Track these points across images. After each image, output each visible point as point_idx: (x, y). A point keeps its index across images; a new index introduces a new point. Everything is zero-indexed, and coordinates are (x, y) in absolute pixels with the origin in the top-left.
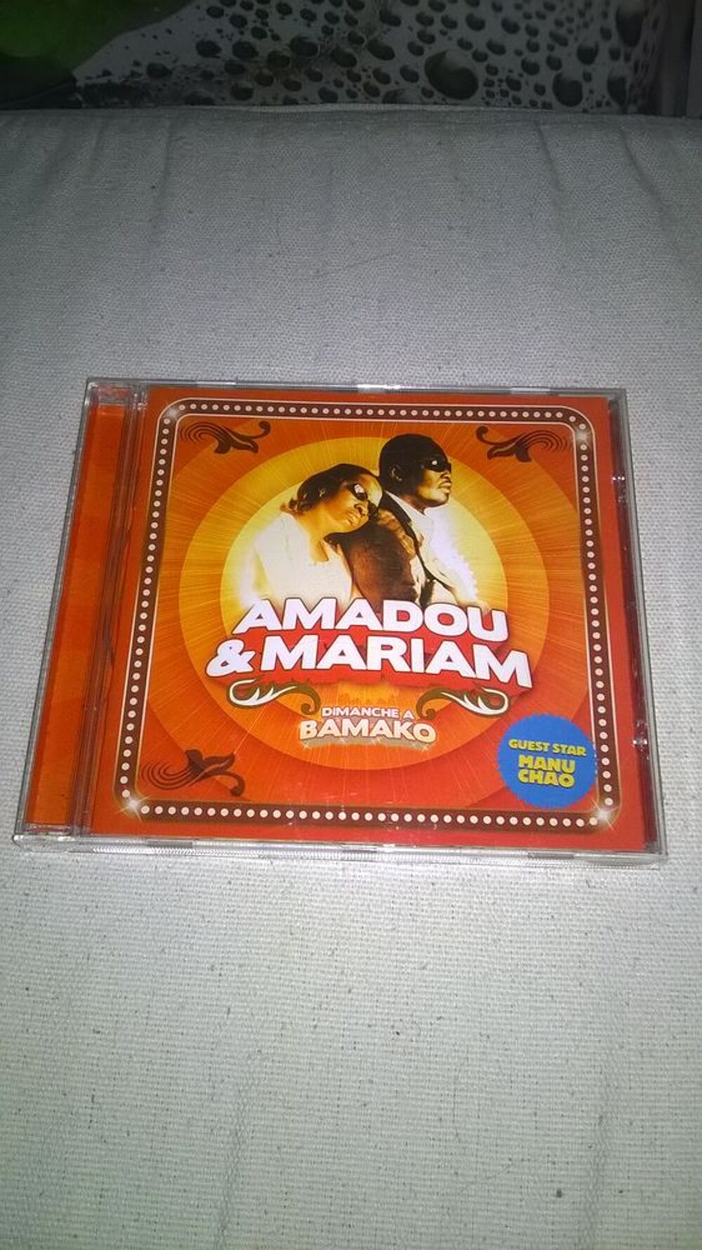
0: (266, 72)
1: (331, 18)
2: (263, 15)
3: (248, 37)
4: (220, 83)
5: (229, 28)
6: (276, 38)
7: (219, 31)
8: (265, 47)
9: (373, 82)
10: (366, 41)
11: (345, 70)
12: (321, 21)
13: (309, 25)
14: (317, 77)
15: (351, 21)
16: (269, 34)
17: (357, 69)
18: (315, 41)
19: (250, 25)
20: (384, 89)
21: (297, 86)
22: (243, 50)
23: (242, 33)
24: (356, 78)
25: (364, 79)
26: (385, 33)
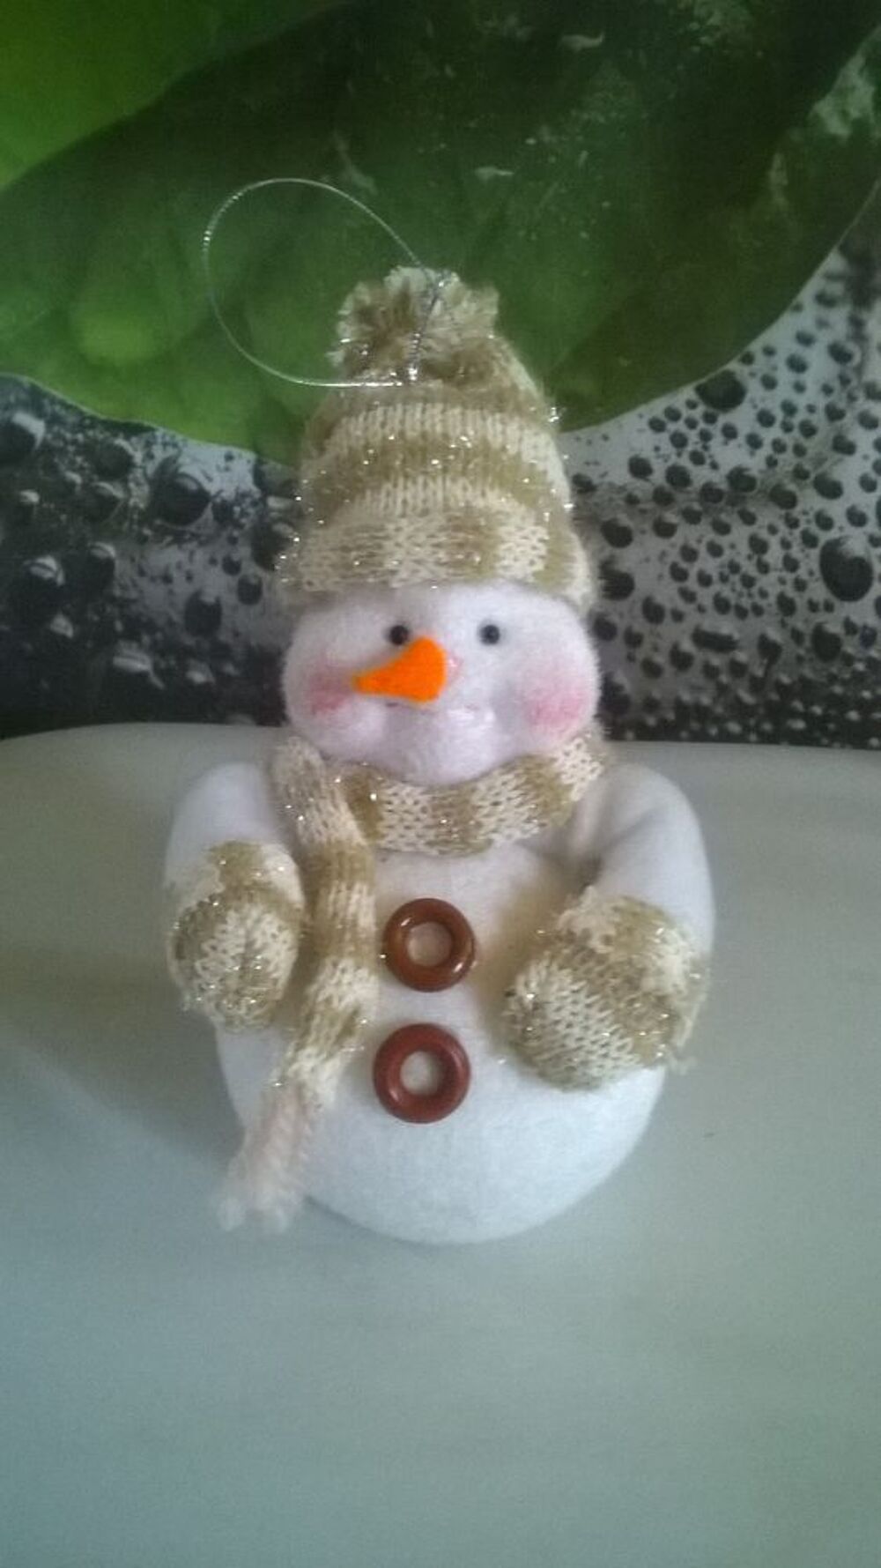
0: (696, 507)
1: (779, 446)
2: (705, 436)
3: (685, 461)
4: (643, 512)
5: (667, 448)
6: (714, 466)
7: (657, 449)
8: (701, 475)
9: (814, 529)
10: (813, 476)
11: (783, 512)
12: (766, 450)
13: (752, 454)
14: (749, 519)
15: (799, 451)
16: (708, 461)
17: (796, 512)
18: (754, 472)
19: (690, 448)
20: (824, 537)
21: (723, 529)
22: (678, 477)
23: (679, 455)
24: (793, 524)
25: (803, 526)
26: (835, 463)
